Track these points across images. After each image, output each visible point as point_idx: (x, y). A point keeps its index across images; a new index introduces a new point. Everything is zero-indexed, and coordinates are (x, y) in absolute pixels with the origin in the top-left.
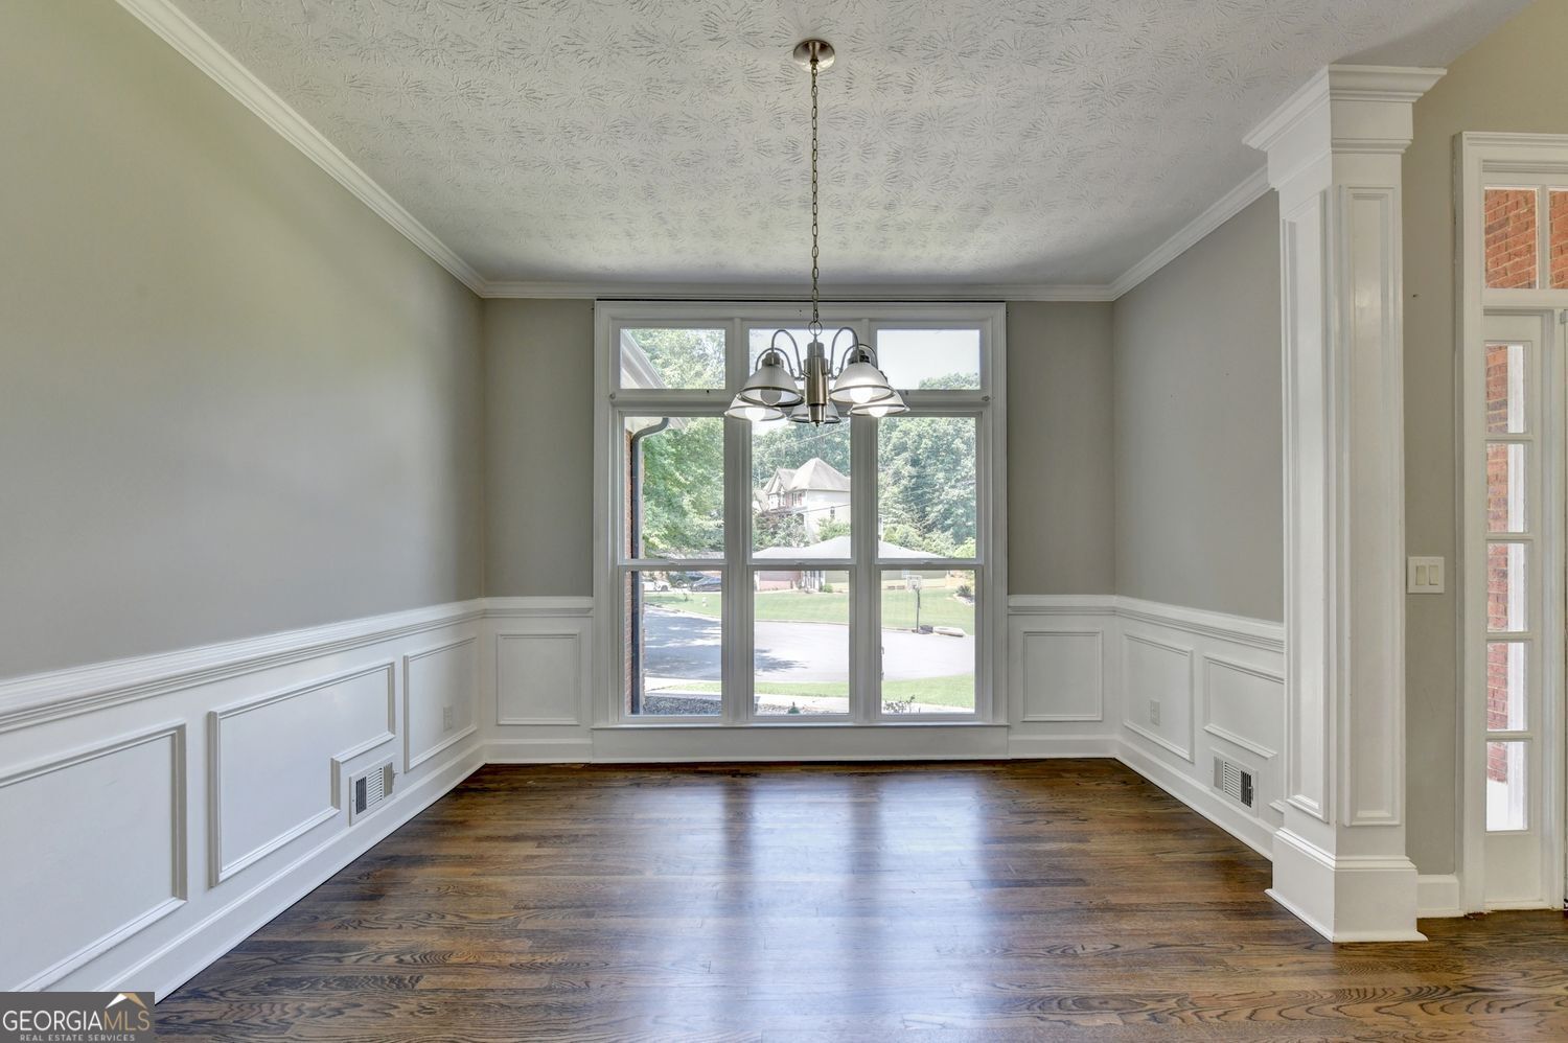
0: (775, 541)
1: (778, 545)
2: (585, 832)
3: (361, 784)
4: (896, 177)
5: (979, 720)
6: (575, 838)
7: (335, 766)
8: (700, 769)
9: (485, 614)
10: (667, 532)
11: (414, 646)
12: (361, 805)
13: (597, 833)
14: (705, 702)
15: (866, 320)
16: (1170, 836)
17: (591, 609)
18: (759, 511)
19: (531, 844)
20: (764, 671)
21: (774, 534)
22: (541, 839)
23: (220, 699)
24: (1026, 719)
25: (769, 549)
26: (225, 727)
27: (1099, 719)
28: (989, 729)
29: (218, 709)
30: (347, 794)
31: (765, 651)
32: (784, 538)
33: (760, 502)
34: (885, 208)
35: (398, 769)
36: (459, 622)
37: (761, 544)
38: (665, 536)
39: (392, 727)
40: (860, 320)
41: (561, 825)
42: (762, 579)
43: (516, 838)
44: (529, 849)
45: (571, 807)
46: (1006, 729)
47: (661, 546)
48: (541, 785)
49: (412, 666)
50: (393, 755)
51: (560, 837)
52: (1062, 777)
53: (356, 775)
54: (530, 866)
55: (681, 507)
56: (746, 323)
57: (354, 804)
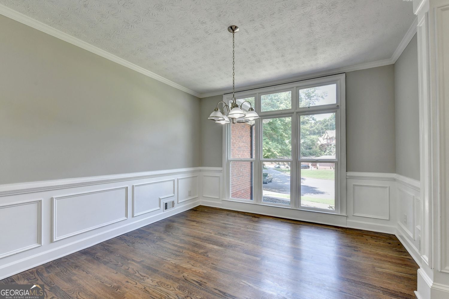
0: (325, 154)
1: (326, 155)
2: (207, 223)
3: (166, 204)
4: (278, 48)
5: (336, 213)
6: (205, 223)
7: (160, 199)
8: (246, 214)
9: (200, 171)
10: (280, 151)
11: (180, 176)
12: (166, 208)
13: (210, 223)
14: (277, 199)
15: (295, 87)
16: (389, 264)
17: (222, 171)
18: (320, 144)
19: (196, 223)
20: (314, 194)
21: (325, 152)
22: (198, 222)
23: (136, 183)
24: (354, 215)
25: (323, 156)
26: (135, 188)
27: (388, 219)
28: (337, 216)
29: (134, 185)
30: (163, 206)
31: (316, 188)
32: (328, 153)
33: (320, 141)
34: (282, 57)
35: (176, 202)
36: (193, 172)
37: (320, 154)
38: (280, 152)
39: (174, 193)
40: (293, 87)
41: (205, 220)
42: (320, 165)
43: (193, 221)
44: (194, 224)
45: (210, 217)
46: (346, 217)
47: (278, 155)
48: (207, 211)
49: (179, 181)
50: (175, 199)
51: (202, 222)
52: (363, 237)
53: (165, 202)
54: (192, 227)
55: (285, 143)
56: (260, 94)
57: (164, 208)
